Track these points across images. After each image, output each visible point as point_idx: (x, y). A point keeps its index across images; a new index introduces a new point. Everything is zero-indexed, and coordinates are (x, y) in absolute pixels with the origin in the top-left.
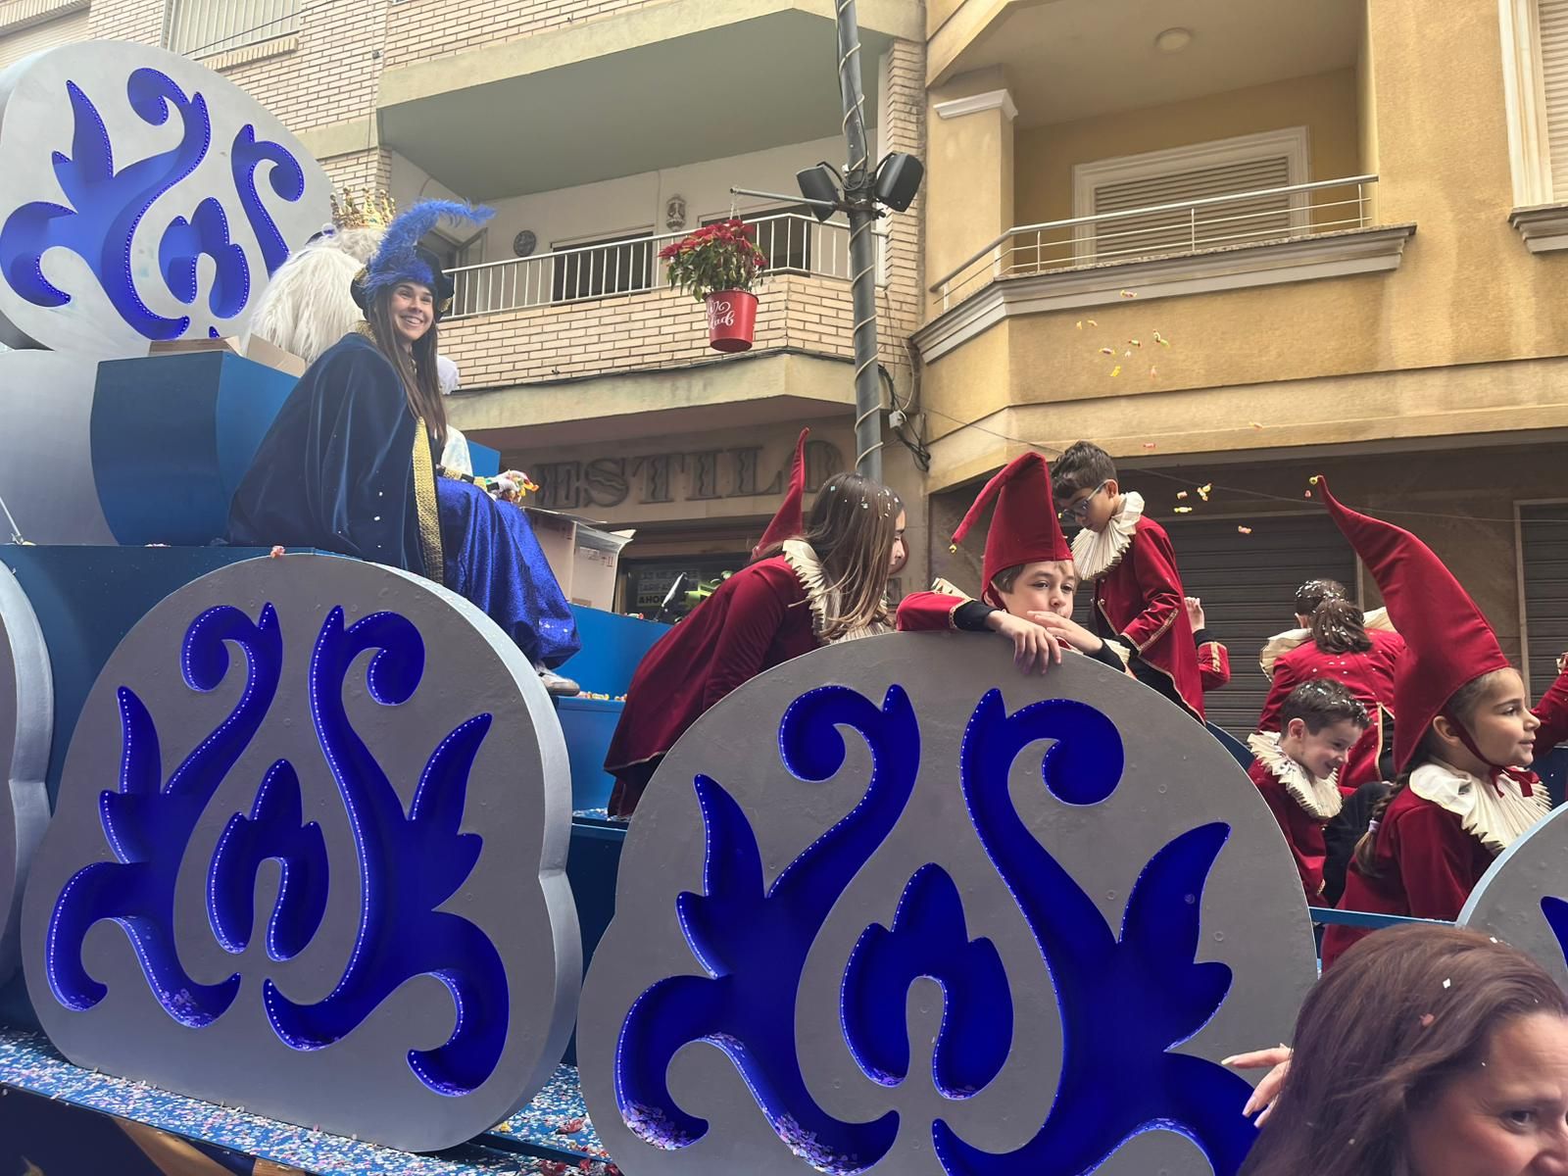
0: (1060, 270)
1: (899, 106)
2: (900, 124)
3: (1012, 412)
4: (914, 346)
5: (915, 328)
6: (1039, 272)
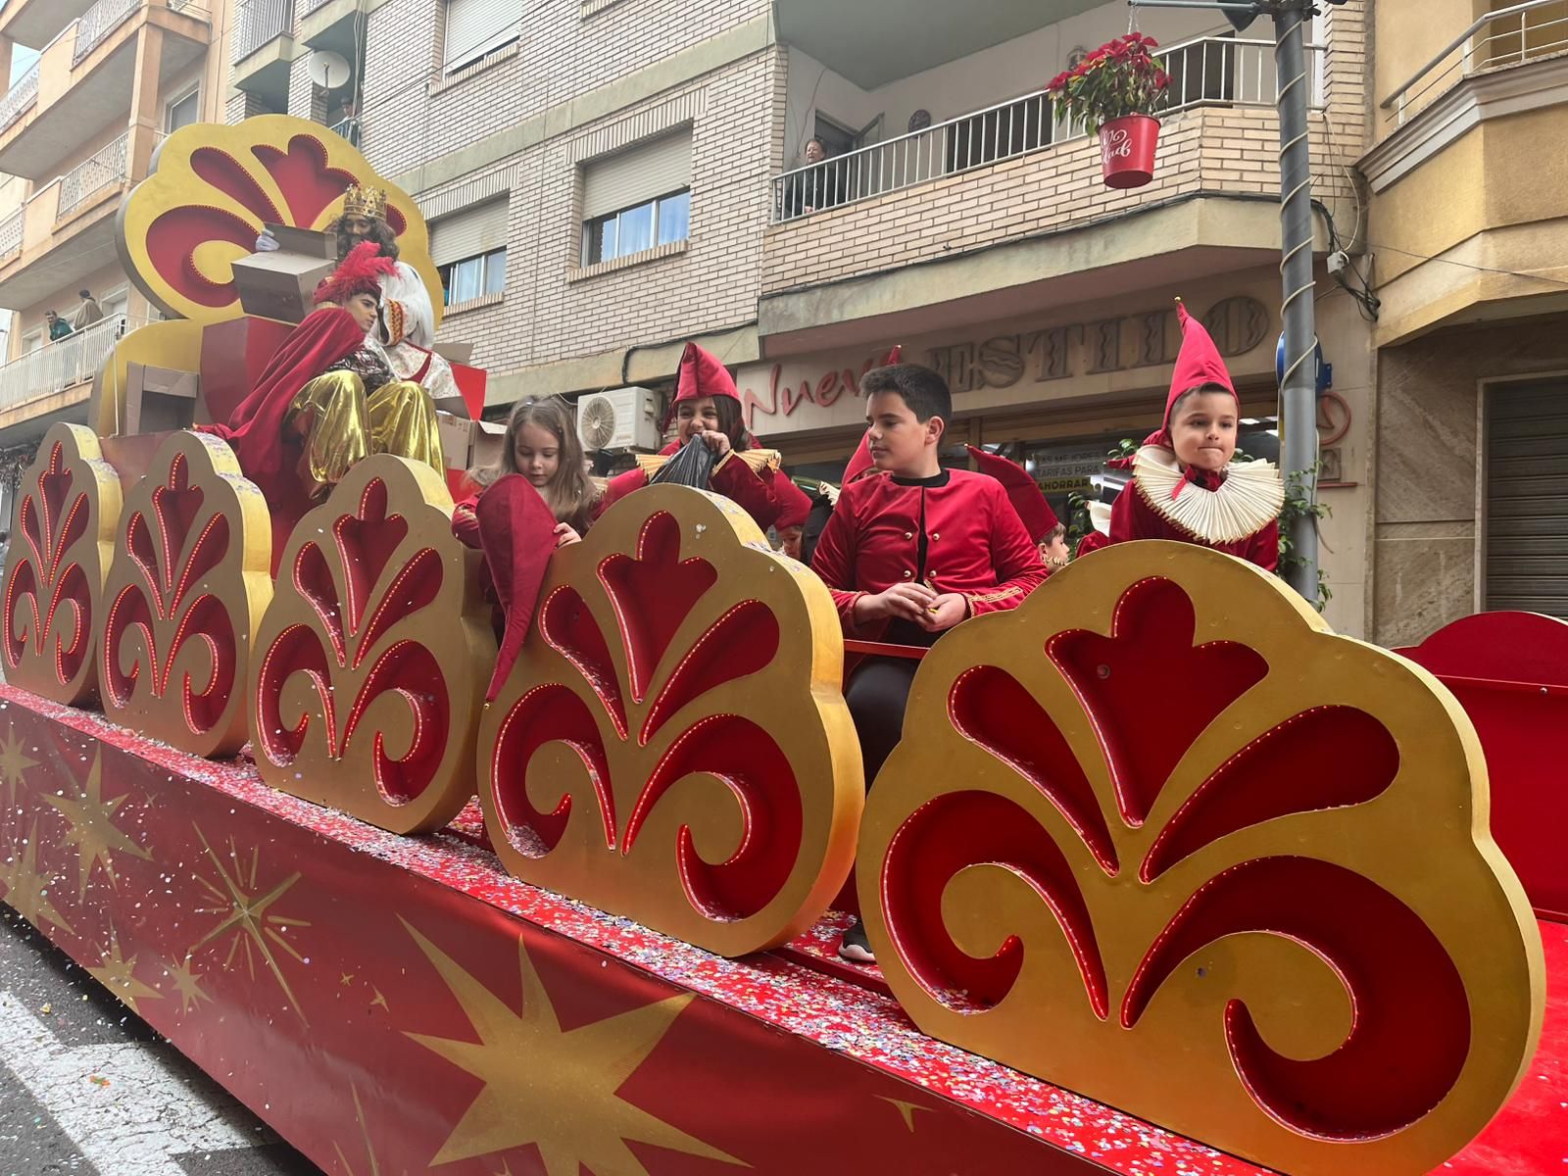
0: (1553, 55)
3: (1489, 237)
4: (1360, 175)
5: (1360, 154)
6: (1525, 61)
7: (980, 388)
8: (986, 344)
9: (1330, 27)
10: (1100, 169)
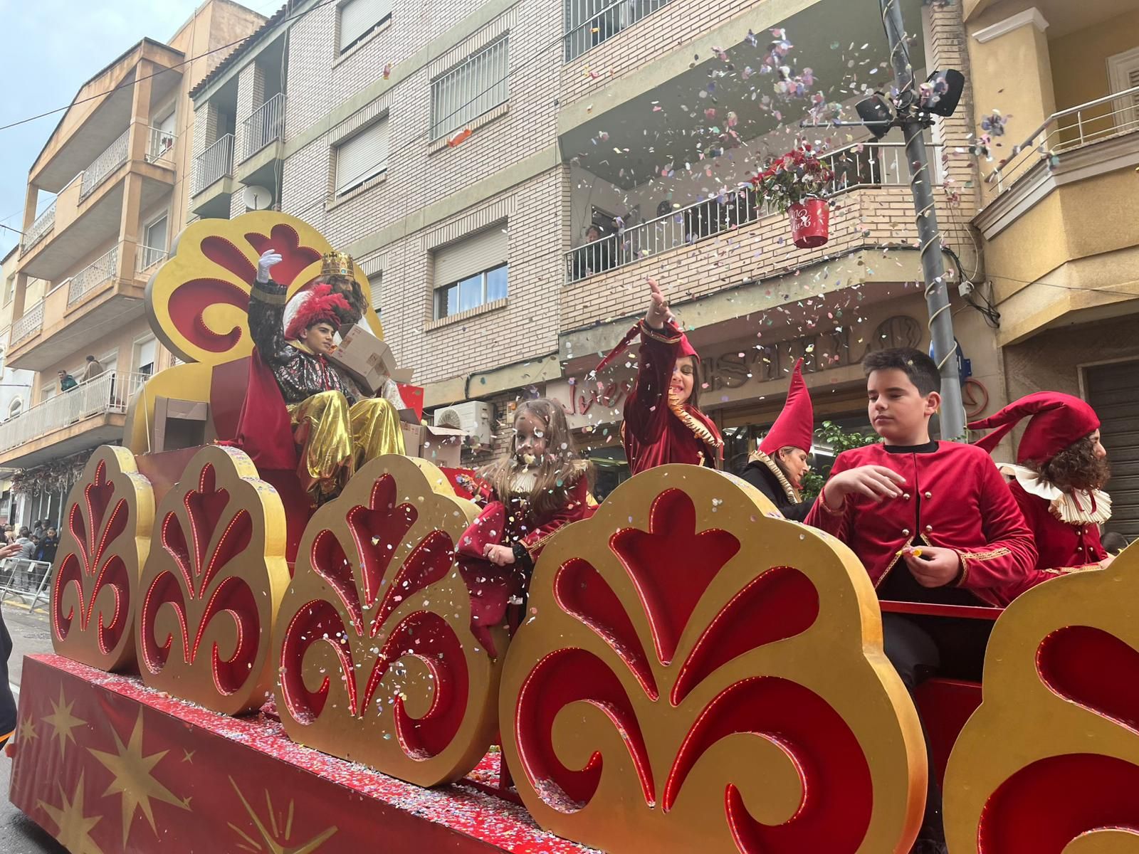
0: (1103, 139)
1: (944, 42)
2: (944, 55)
3: (1072, 266)
4: (976, 227)
5: (974, 214)
6: (1083, 144)
7: (719, 389)
8: (722, 358)
9: (943, 131)
10: (790, 235)
